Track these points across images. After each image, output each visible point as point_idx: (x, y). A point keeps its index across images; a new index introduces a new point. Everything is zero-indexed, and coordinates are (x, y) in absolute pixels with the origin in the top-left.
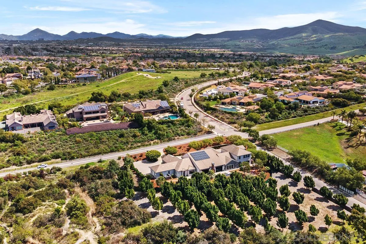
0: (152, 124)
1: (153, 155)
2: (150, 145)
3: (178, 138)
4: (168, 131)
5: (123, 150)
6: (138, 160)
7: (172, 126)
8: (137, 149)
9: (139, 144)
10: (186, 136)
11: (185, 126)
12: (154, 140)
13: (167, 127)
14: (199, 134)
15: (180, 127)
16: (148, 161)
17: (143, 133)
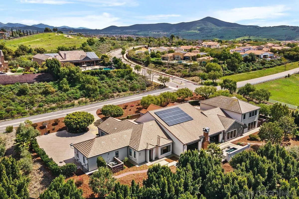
0: (75, 74)
1: (79, 120)
2: (73, 105)
3: (118, 95)
4: (101, 85)
5: (23, 114)
6: (49, 132)
7: (107, 79)
8: (49, 114)
9: (54, 105)
10: (129, 92)
11: (126, 79)
12: (79, 98)
13: (99, 80)
14: (147, 89)
15: (118, 81)
16: (68, 131)
17: (60, 89)
